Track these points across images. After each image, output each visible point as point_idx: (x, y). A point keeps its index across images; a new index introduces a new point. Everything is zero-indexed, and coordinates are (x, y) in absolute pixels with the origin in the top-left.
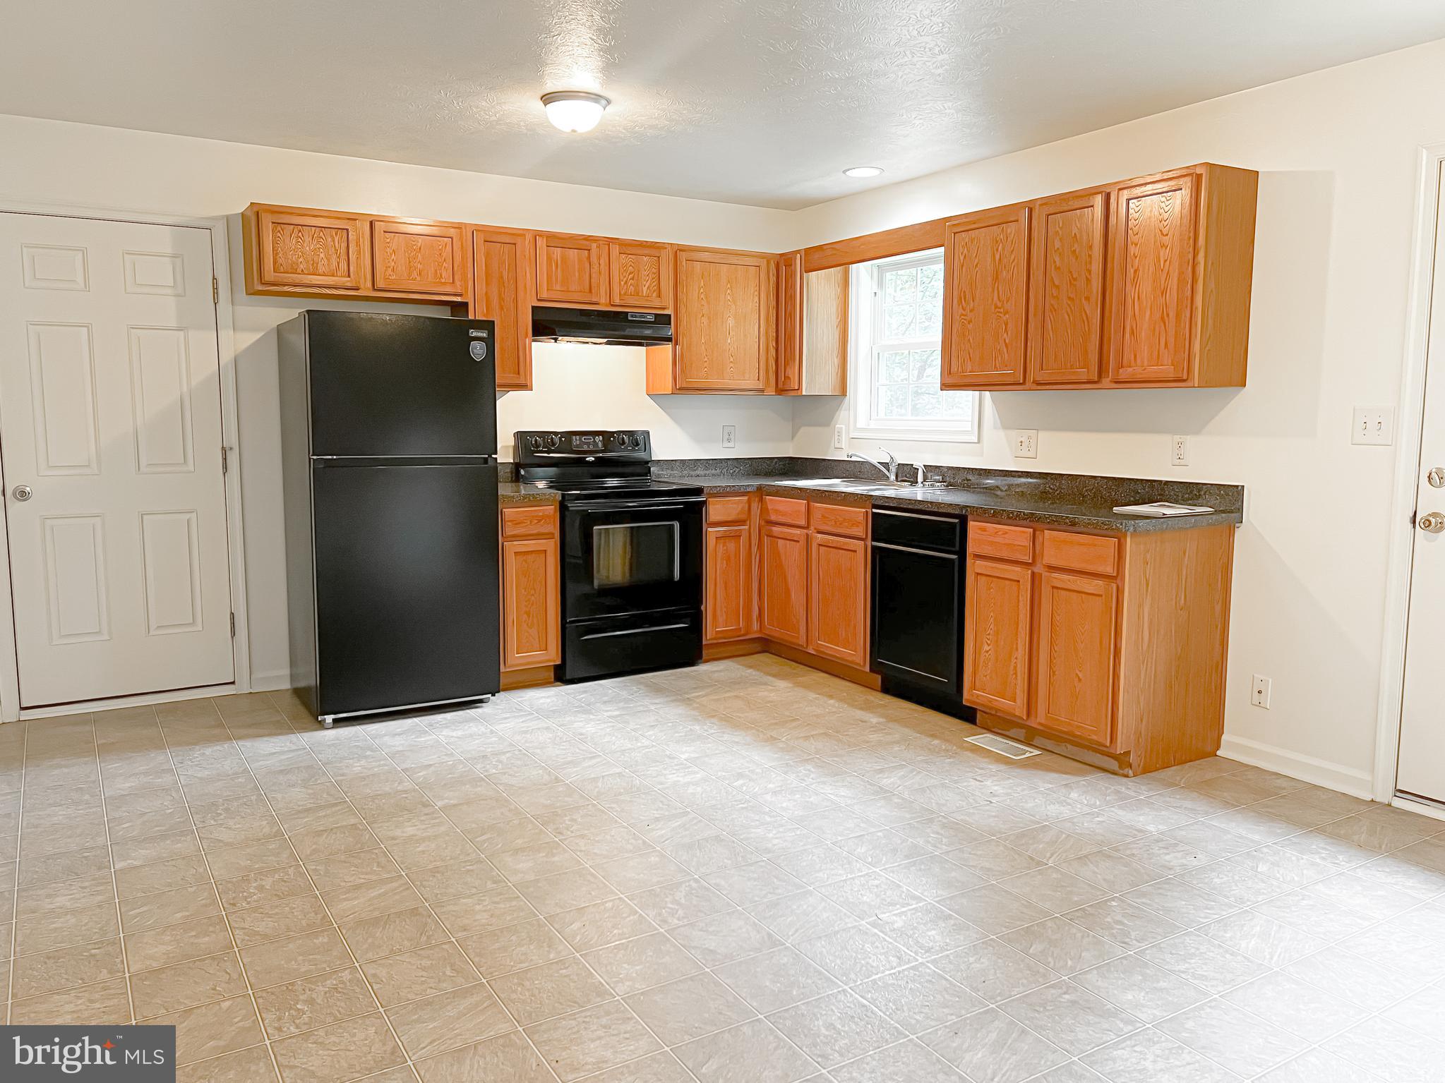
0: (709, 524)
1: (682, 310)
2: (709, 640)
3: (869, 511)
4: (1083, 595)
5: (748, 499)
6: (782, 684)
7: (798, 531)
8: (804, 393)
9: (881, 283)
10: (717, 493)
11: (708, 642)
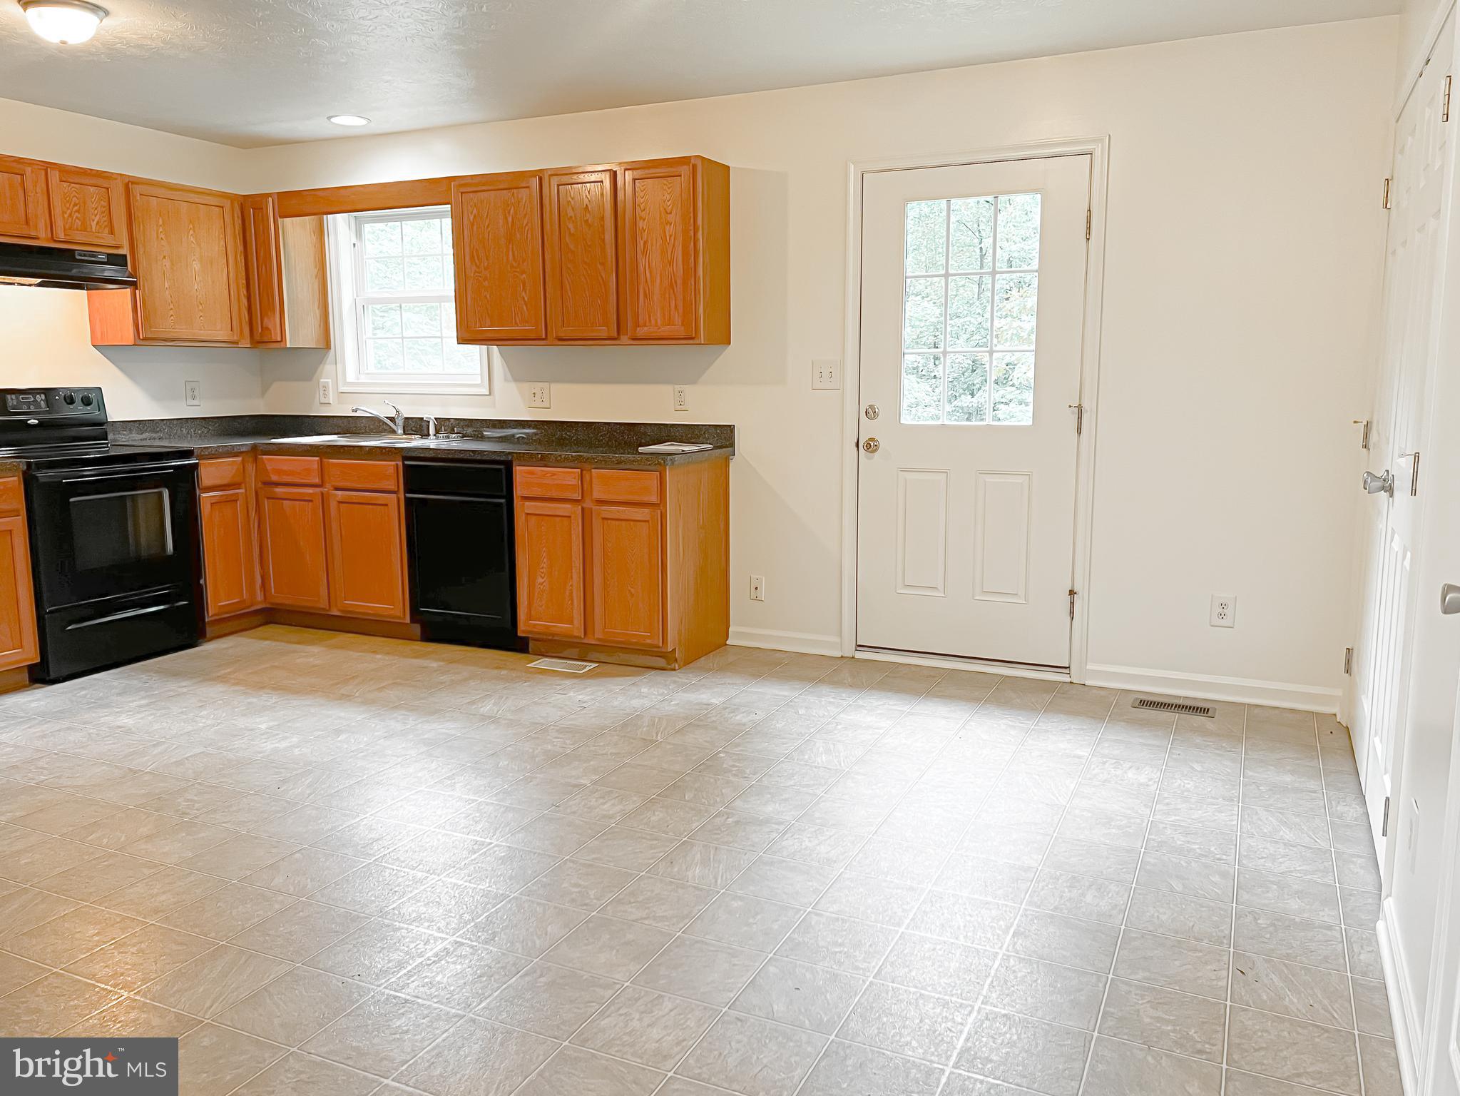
0: (202, 489)
1: (140, 252)
2: (212, 616)
3: (400, 464)
4: (632, 523)
5: (243, 460)
6: (315, 649)
7: (310, 491)
8: (288, 346)
9: (359, 234)
10: (209, 454)
11: (211, 619)
